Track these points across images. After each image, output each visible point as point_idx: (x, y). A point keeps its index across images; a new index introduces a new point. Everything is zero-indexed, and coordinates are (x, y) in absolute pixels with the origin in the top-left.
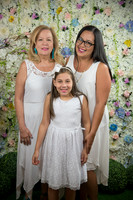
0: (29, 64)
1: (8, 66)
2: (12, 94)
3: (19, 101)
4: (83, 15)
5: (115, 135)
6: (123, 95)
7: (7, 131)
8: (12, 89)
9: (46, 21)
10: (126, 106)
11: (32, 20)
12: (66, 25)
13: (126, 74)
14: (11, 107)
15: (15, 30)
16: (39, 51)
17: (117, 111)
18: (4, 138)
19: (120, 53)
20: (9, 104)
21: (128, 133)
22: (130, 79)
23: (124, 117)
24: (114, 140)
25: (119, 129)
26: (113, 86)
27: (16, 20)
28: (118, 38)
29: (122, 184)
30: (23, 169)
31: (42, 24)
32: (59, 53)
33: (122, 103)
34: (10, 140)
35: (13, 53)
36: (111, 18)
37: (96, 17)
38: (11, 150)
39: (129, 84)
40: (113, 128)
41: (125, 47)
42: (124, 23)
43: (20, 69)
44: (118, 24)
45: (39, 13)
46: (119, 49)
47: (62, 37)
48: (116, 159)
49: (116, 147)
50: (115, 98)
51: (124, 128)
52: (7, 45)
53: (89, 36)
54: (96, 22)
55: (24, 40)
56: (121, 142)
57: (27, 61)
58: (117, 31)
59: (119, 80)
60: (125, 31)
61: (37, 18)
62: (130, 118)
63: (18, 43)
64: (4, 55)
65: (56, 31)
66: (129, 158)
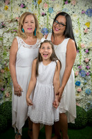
0: (19, 40)
1: (5, 41)
2: (7, 61)
3: (12, 66)
4: (56, 5)
5: (79, 88)
6: (84, 61)
7: (4, 87)
8: (7, 58)
9: (30, 9)
10: (87, 68)
11: (20, 9)
12: (45, 12)
13: (86, 46)
14: (7, 70)
15: (9, 15)
16: (26, 30)
17: (80, 72)
18: (2, 92)
19: (82, 31)
20: (5, 68)
21: (88, 87)
22: (89, 50)
23: (85, 76)
24: (78, 92)
25: (82, 85)
26: (78, 55)
27: (10, 8)
28: (81, 21)
29: (84, 122)
30: (16, 113)
31: (28, 11)
32: (40, 32)
33: (84, 67)
34: (6, 92)
35: (8, 32)
36: (76, 7)
37: (65, 6)
38: (7, 100)
39: (88, 53)
40: (78, 84)
41: (86, 28)
42: (85, 10)
43: (12, 43)
44: (81, 11)
45: (26, 4)
46: (82, 29)
47: (41, 21)
48: (80, 105)
49: (79, 97)
50: (79, 63)
51: (85, 84)
52: (3, 27)
53: (62, 19)
54: (66, 9)
55: (15, 23)
56: (83, 93)
57: (17, 38)
58: (80, 16)
59: (82, 51)
60: (86, 16)
61: (24, 7)
62: (89, 77)
63: (11, 25)
64: (2, 33)
65: (37, 17)
66: (89, 104)
